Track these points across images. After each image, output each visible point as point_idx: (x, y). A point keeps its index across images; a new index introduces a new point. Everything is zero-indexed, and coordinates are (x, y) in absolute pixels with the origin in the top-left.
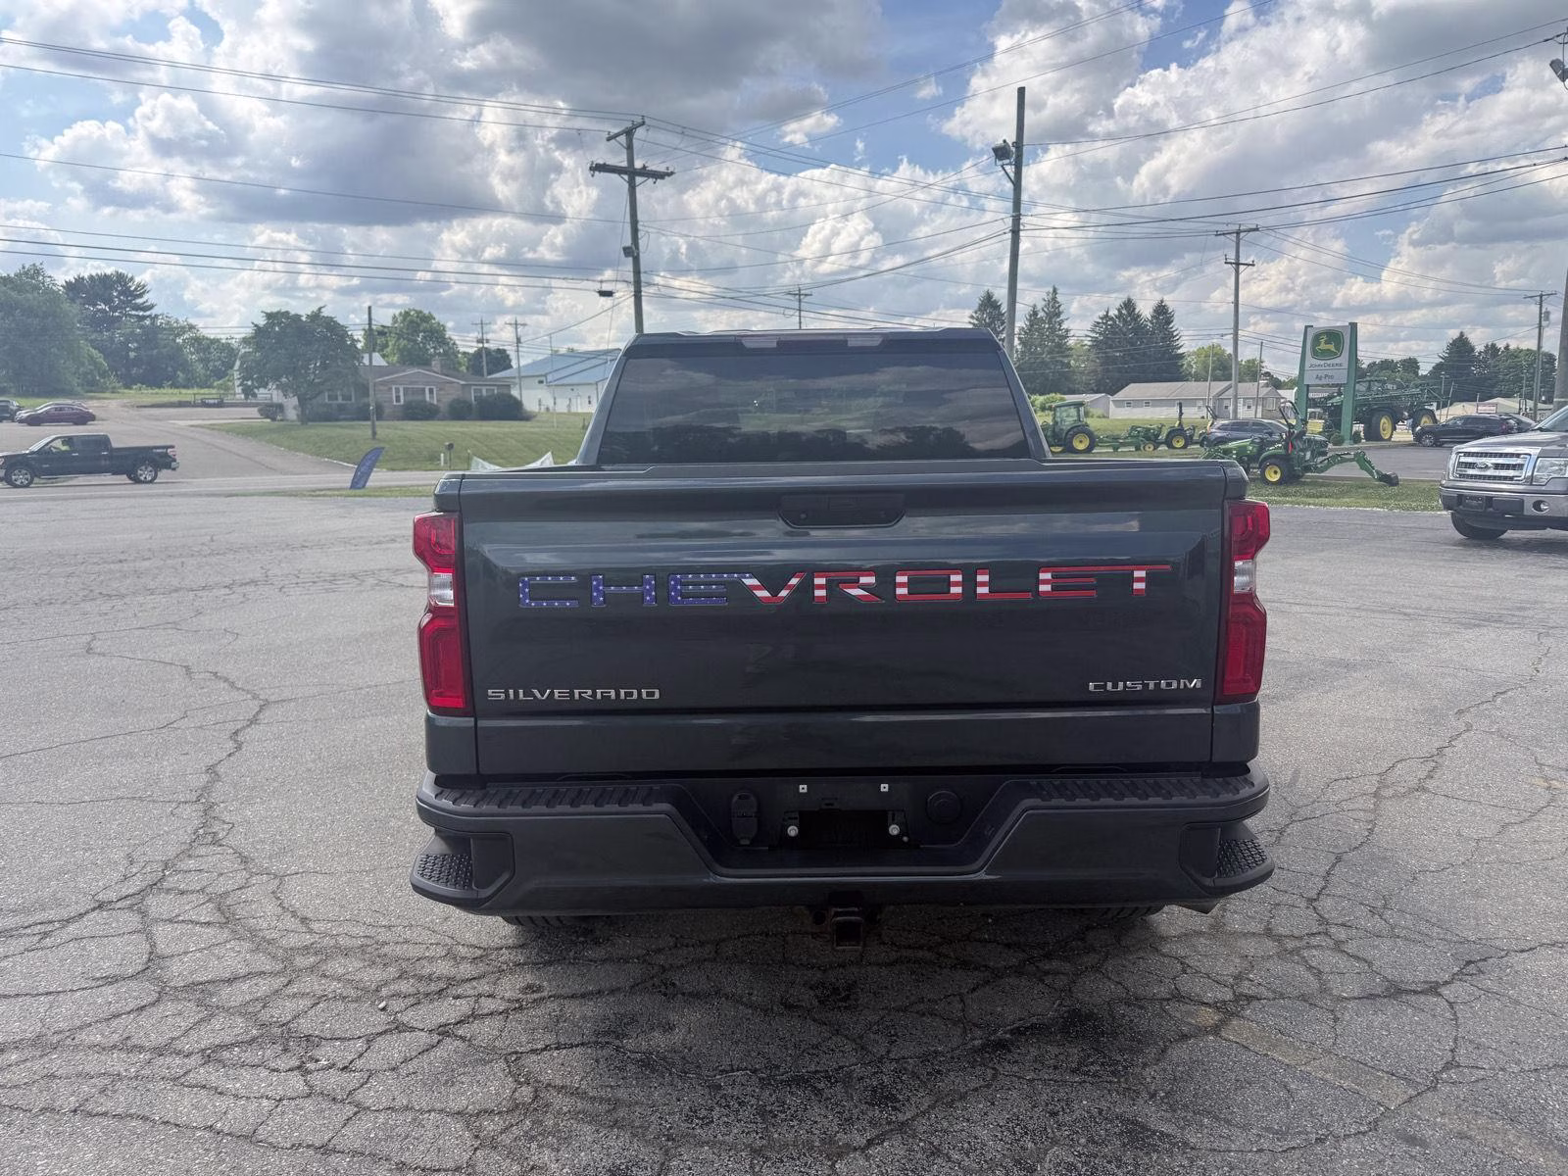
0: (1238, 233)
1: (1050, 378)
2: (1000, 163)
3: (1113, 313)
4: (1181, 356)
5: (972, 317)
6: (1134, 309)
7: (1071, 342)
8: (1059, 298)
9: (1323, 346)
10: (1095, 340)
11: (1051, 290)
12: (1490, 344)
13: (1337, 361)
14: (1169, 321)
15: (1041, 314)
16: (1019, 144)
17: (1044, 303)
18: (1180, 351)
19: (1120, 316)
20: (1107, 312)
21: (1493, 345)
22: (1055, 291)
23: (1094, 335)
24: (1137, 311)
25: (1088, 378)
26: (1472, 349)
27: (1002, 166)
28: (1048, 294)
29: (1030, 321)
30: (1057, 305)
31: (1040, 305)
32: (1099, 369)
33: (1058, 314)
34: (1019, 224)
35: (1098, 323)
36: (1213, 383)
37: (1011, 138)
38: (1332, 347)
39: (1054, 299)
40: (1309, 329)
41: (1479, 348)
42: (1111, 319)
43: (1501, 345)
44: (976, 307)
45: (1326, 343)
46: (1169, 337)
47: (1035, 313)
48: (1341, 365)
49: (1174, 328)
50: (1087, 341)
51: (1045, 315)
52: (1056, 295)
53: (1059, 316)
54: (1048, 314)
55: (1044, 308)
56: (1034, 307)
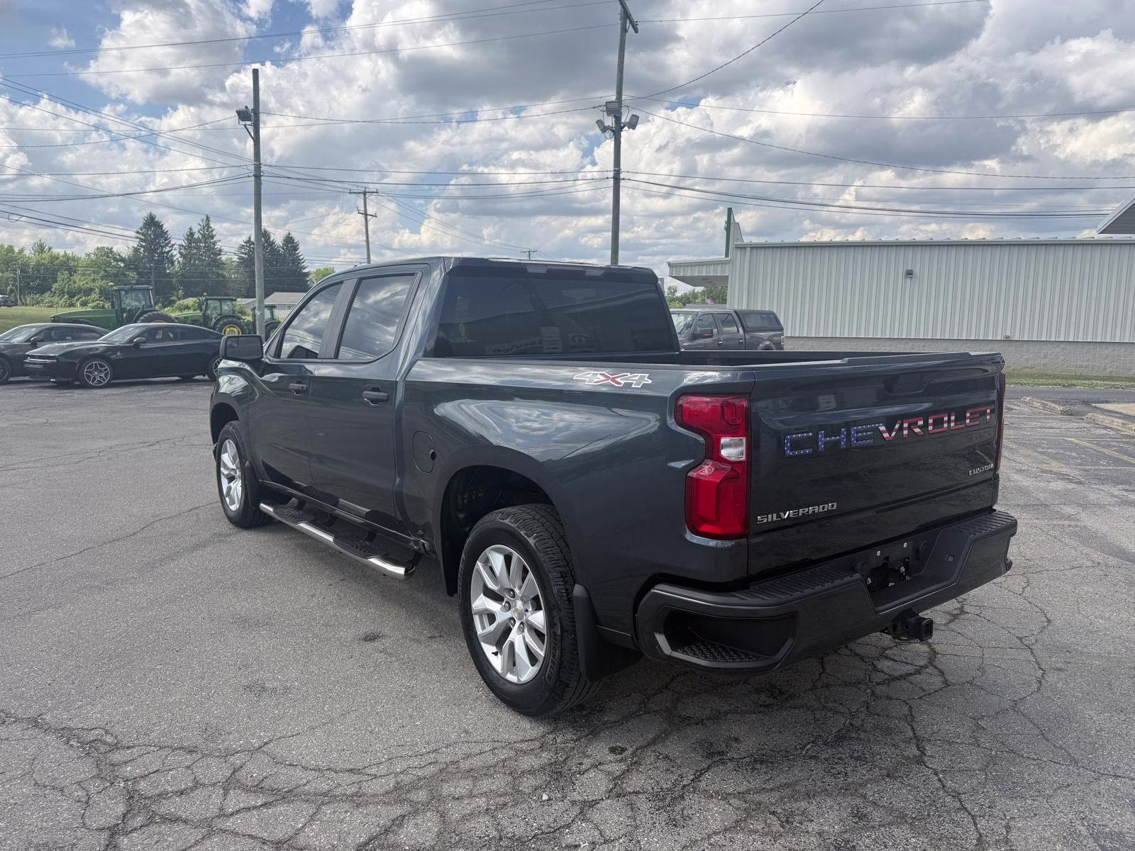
0: (365, 193)
1: (210, 285)
2: (243, 123)
4: (307, 274)
5: (138, 232)
6: (269, 238)
7: (224, 258)
8: (212, 224)
11: (205, 218)
14: (295, 248)
15: (196, 236)
16: (256, 111)
17: (199, 227)
18: (305, 271)
19: (258, 242)
22: (208, 218)
23: (241, 254)
24: (271, 239)
25: (239, 286)
27: (245, 126)
28: (202, 220)
29: (188, 240)
30: (210, 229)
31: (196, 229)
32: (247, 280)
33: (212, 237)
34: (260, 172)
35: (244, 246)
37: (251, 107)
39: (208, 225)
42: (252, 243)
44: (141, 225)
46: (297, 261)
47: (192, 234)
49: (300, 254)
50: (235, 258)
51: (200, 237)
52: (209, 221)
53: (213, 238)
54: (203, 236)
55: (199, 232)
56: (191, 229)
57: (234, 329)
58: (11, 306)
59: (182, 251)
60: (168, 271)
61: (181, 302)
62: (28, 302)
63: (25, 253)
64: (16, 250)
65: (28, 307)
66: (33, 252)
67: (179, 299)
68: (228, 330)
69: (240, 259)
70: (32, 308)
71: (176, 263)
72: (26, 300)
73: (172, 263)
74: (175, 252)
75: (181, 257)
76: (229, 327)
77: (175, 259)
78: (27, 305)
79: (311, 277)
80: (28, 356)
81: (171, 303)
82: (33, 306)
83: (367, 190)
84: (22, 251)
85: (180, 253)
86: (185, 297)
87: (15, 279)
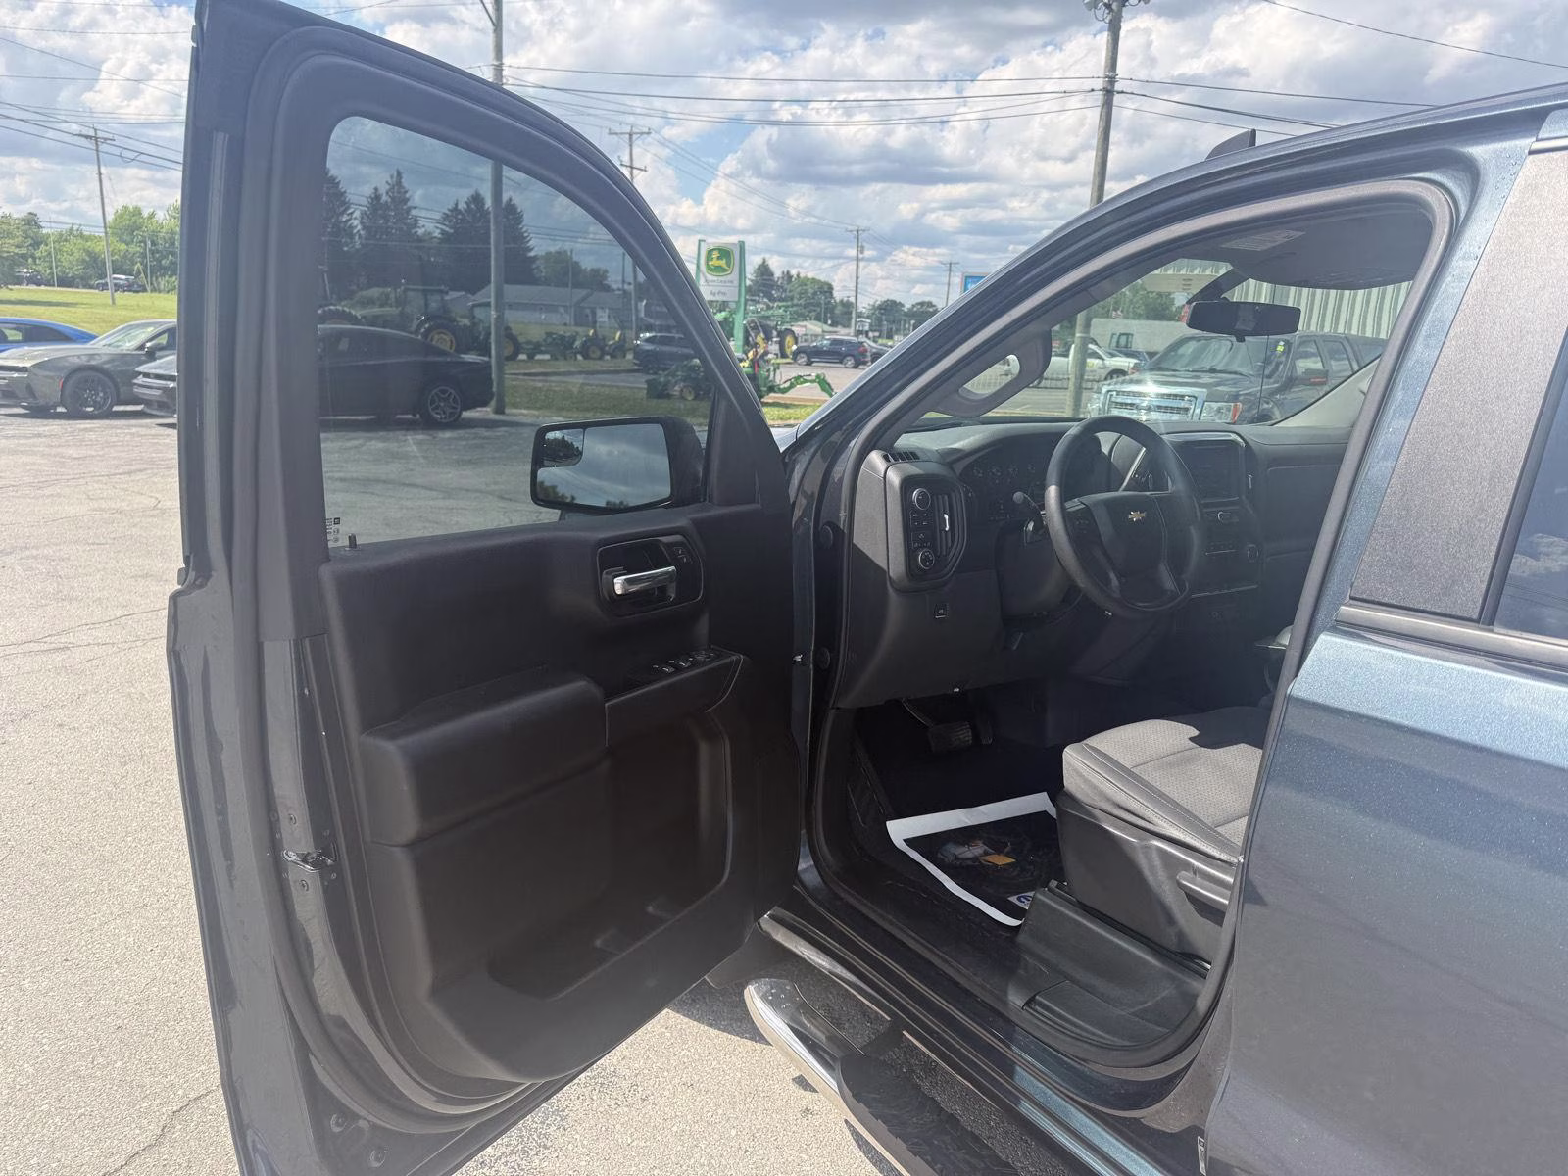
0: (631, 135)
3: (462, 206)
4: (532, 259)
6: (483, 204)
7: (420, 232)
8: (405, 183)
9: (715, 262)
10: (443, 232)
11: (395, 173)
12: (785, 271)
13: (729, 278)
14: (519, 220)
15: (383, 199)
17: (388, 187)
18: (532, 254)
19: (469, 210)
20: (456, 204)
21: (788, 273)
22: (399, 174)
23: (444, 227)
24: (485, 206)
25: (441, 273)
26: (772, 275)
28: (392, 177)
29: (372, 204)
30: (402, 190)
31: (383, 190)
32: (452, 264)
33: (404, 201)
35: (448, 215)
36: (574, 290)
38: (723, 263)
39: (399, 183)
40: (702, 243)
41: (778, 274)
42: (460, 212)
43: (793, 272)
45: (719, 258)
46: (521, 239)
47: (378, 197)
48: (732, 282)
49: (524, 230)
50: (437, 234)
51: (389, 200)
52: (401, 178)
53: (405, 204)
54: (393, 198)
55: (387, 193)
56: (376, 189)
57: (445, 337)
58: (137, 292)
59: (364, 221)
60: (345, 249)
61: (364, 293)
62: (162, 287)
63: (156, 217)
64: (145, 214)
65: (161, 295)
66: (167, 217)
67: (361, 289)
68: (436, 337)
69: (442, 234)
70: (166, 295)
71: (357, 238)
72: (158, 284)
73: (351, 236)
74: (355, 222)
75: (363, 230)
76: (439, 333)
77: (355, 231)
78: (160, 292)
79: (538, 262)
80: (140, 373)
81: (350, 295)
82: (168, 292)
83: (635, 130)
84: (152, 215)
85: (361, 223)
86: (369, 287)
87: (143, 255)
